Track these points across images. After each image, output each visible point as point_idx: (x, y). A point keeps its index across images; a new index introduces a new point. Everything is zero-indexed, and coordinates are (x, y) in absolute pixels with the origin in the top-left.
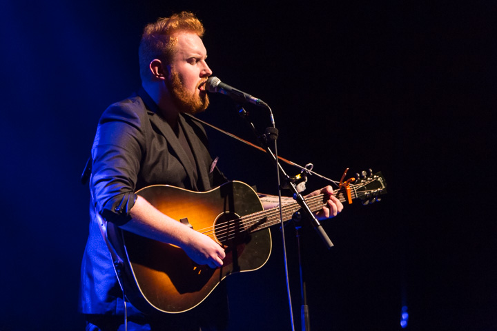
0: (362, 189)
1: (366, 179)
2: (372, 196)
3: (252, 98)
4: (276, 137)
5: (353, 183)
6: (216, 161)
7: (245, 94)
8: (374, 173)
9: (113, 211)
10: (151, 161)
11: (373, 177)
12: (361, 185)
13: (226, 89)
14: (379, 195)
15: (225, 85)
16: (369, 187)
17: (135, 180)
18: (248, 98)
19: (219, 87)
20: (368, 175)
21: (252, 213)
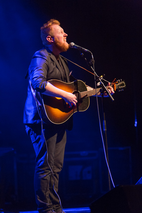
0: (119, 86)
1: (120, 83)
2: (122, 88)
3: (85, 49)
4: (94, 63)
5: (116, 83)
6: (71, 72)
7: (83, 48)
8: (122, 81)
9: (40, 88)
10: (51, 71)
11: (122, 82)
12: (118, 84)
13: (76, 47)
14: (124, 88)
15: (76, 45)
16: (121, 85)
17: (46, 77)
18: (84, 49)
19: (74, 46)
20: (120, 81)
21: (84, 91)
